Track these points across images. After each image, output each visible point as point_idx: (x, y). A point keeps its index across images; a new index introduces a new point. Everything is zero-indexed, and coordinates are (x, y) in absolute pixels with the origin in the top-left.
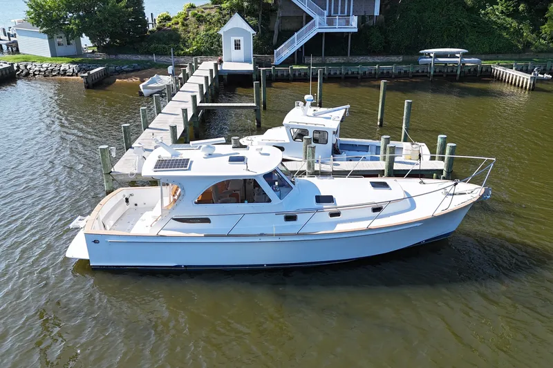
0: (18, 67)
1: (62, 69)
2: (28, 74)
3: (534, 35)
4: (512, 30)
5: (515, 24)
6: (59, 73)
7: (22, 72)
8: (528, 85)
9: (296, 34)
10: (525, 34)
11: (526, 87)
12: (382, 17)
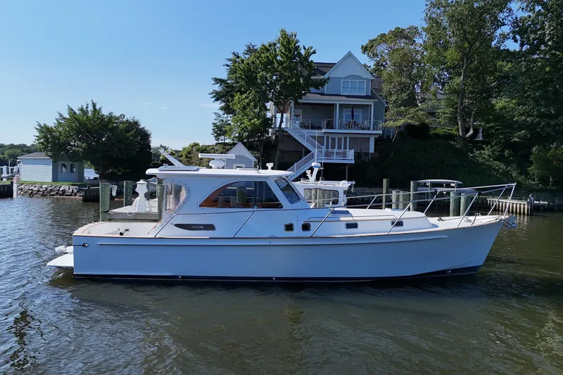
1: (61, 189)
3: (523, 177)
4: (501, 171)
5: (502, 166)
6: (57, 193)
8: (526, 211)
9: (295, 164)
10: (514, 175)
11: (524, 212)
12: (377, 155)
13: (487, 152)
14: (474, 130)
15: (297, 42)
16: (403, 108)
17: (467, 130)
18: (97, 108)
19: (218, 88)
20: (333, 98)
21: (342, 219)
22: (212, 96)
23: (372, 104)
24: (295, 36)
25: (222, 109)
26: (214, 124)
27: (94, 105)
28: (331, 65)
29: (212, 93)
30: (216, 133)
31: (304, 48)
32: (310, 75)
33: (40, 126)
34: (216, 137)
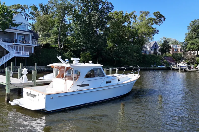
13: (68, 54)
14: (63, 46)
17: (61, 46)
20: (15, 30)
23: (31, 34)
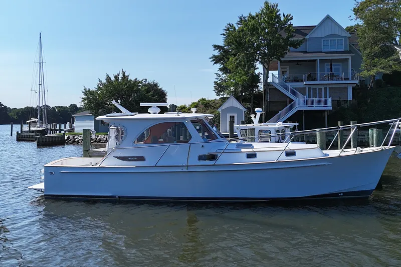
0: (68, 138)
1: (99, 138)
2: (74, 142)
6: (95, 141)
7: (70, 140)
9: (280, 112)
15: (278, 11)
16: (376, 59)
18: (126, 75)
19: (217, 53)
20: (314, 55)
21: (242, 150)
22: (212, 60)
23: (350, 58)
24: (277, 6)
25: (221, 70)
26: (215, 82)
27: (124, 74)
28: (311, 28)
29: (212, 57)
30: (216, 89)
31: (284, 15)
32: (288, 38)
33: (85, 90)
34: (217, 93)
